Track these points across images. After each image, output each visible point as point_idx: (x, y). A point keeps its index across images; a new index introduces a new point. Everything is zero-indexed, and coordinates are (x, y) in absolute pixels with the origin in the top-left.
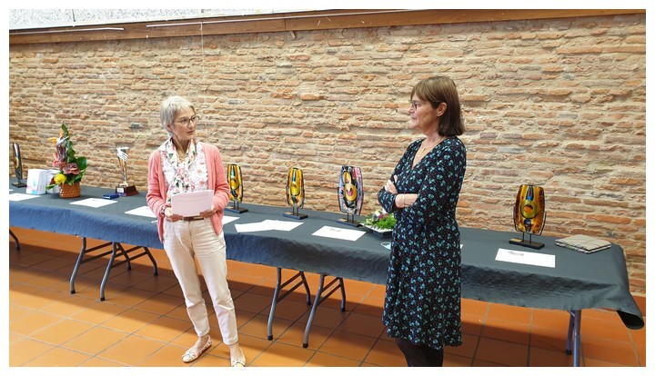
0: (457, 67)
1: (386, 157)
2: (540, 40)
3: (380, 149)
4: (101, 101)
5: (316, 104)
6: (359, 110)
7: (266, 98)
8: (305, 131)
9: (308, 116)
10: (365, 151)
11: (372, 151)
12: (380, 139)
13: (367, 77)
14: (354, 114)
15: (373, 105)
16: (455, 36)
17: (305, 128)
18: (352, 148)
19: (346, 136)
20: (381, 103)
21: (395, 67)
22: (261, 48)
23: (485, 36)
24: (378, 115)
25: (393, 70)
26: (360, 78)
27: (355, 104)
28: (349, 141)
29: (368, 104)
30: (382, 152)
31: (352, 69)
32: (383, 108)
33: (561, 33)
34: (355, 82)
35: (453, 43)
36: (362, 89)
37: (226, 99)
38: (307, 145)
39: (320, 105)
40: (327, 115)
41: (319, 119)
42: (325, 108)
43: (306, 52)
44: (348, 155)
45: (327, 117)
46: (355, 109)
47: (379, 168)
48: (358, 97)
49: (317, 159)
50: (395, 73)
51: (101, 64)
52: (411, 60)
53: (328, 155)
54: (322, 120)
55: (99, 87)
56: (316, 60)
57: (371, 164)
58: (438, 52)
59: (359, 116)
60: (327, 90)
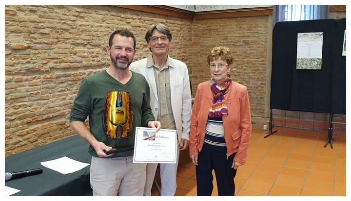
0: (101, 29)
1: (72, 88)
2: (126, 18)
3: (70, 83)
5: (25, 52)
6: (56, 56)
8: (16, 77)
9: (18, 64)
10: (61, 85)
11: (65, 85)
12: (69, 76)
13: (58, 32)
14: (52, 59)
15: (64, 52)
16: (99, 11)
17: (16, 74)
18: (52, 85)
19: (48, 76)
20: (67, 50)
21: (73, 27)
23: (109, 13)
24: (66, 59)
25: (72, 28)
26: (53, 32)
27: (52, 51)
28: (50, 80)
29: (61, 51)
30: (70, 85)
31: (49, 25)
32: (69, 54)
33: (131, 16)
34: (51, 35)
35: (98, 15)
36: (56, 40)
38: (19, 88)
39: (28, 53)
40: (33, 61)
41: (27, 65)
42: (31, 56)
44: (50, 91)
45: (34, 63)
46: (53, 55)
47: (70, 96)
48: (54, 46)
49: (27, 99)
50: (73, 31)
52: (80, 23)
53: (36, 94)
54: (31, 66)
57: (65, 94)
58: (92, 20)
59: (55, 61)
60: (31, 41)
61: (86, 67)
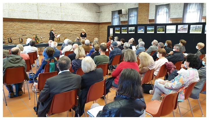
4: (15, 31)
7: (48, 30)
13: (61, 28)
22: (47, 24)
31: (59, 27)
34: (59, 29)
37: (42, 31)
43: (53, 25)
51: (15, 25)
55: (14, 29)
56: (54, 26)
61: (66, 34)
